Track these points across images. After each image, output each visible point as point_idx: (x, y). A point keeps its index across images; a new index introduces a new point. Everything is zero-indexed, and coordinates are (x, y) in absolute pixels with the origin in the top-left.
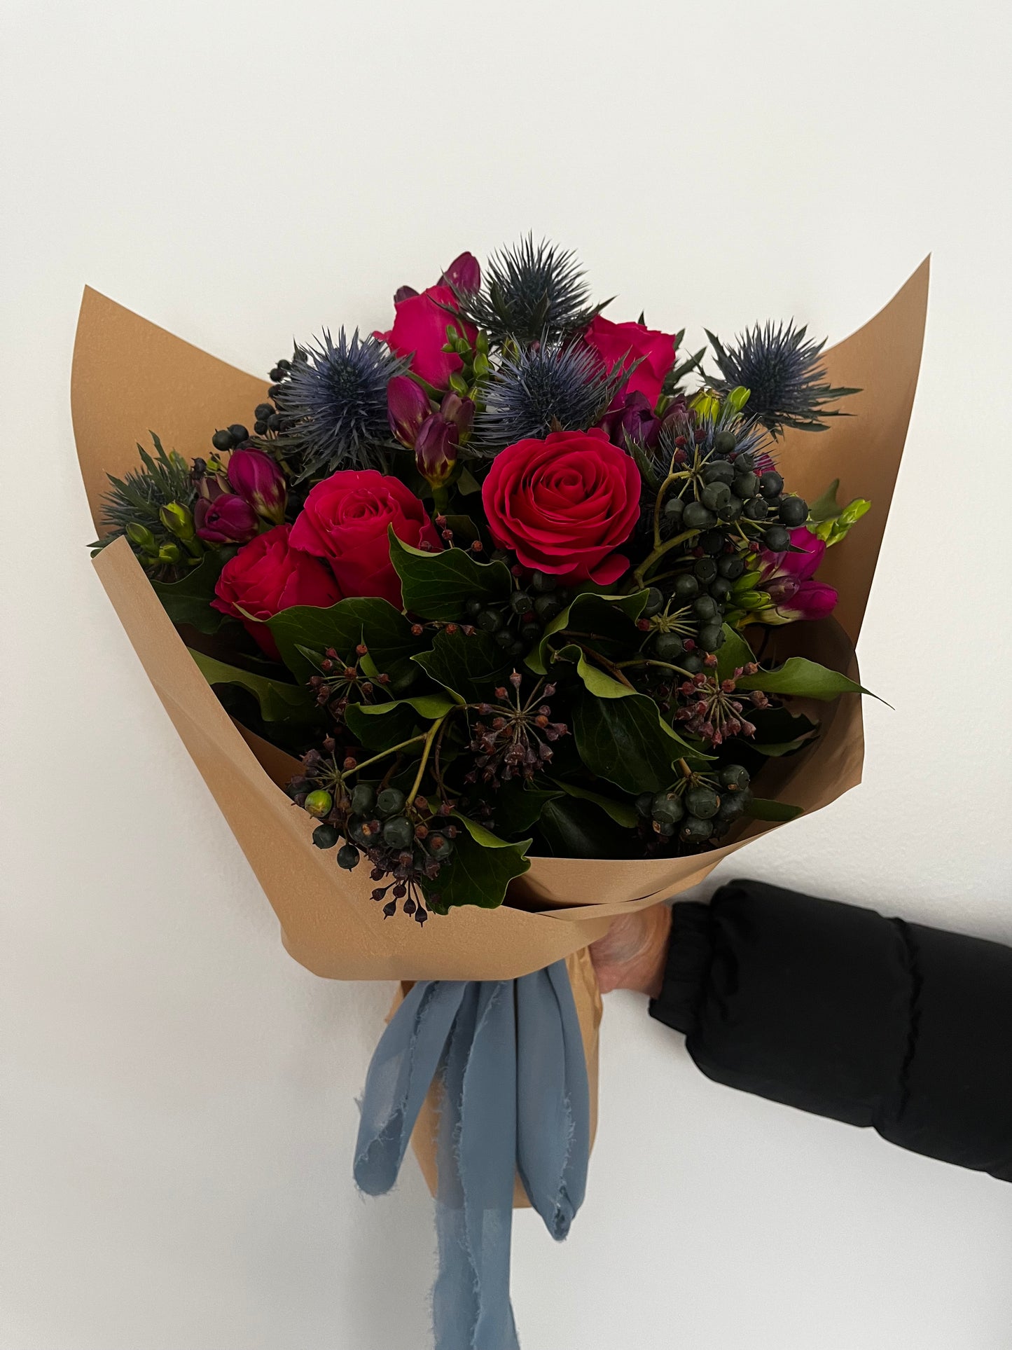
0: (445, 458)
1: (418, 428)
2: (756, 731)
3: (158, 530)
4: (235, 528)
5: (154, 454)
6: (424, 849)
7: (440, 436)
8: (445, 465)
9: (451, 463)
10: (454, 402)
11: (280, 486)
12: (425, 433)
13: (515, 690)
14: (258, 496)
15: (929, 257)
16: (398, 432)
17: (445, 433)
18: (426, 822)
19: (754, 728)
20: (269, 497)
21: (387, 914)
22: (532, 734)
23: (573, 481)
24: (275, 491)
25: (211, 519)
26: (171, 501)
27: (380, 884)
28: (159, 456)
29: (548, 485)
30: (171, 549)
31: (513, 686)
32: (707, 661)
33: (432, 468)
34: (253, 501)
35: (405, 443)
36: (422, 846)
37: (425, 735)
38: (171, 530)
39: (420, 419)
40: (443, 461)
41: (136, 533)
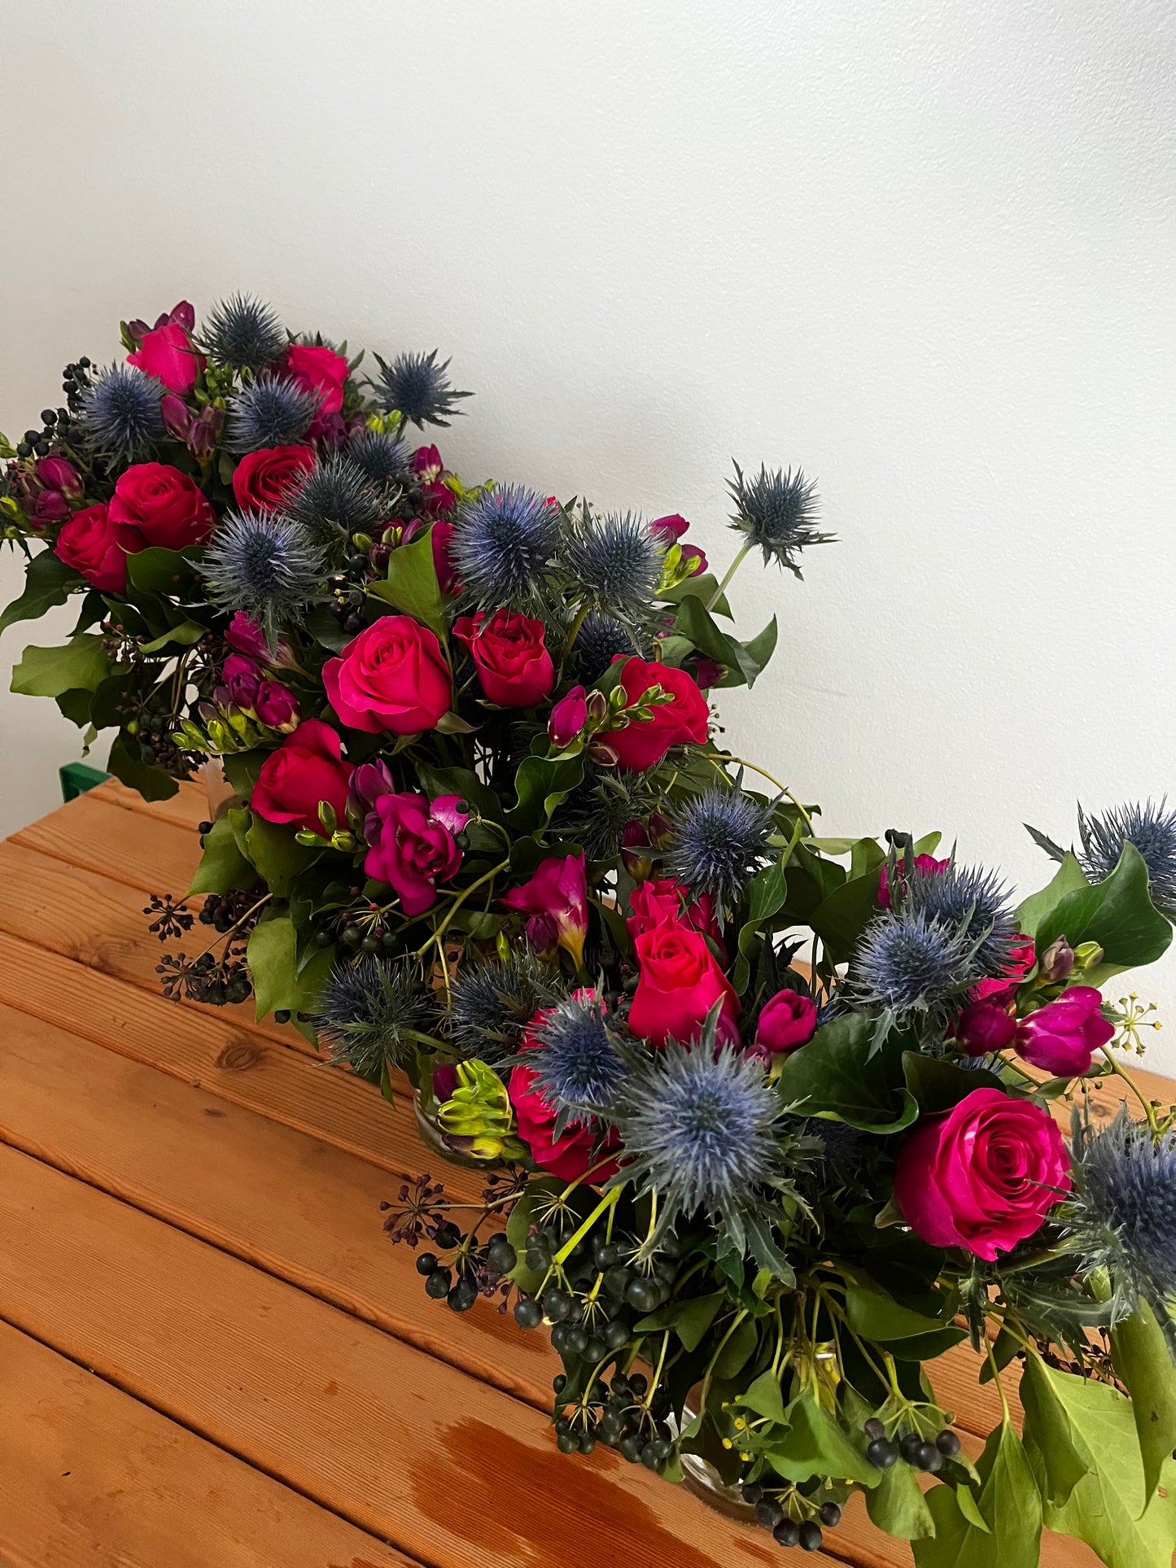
1: (188, 429)
7: (204, 433)
10: (210, 412)
11: (78, 479)
12: (193, 432)
14: (65, 488)
17: (205, 432)
20: (73, 488)
24: (76, 483)
25: (40, 510)
33: (201, 454)
34: (62, 492)
35: (178, 438)
39: (186, 422)
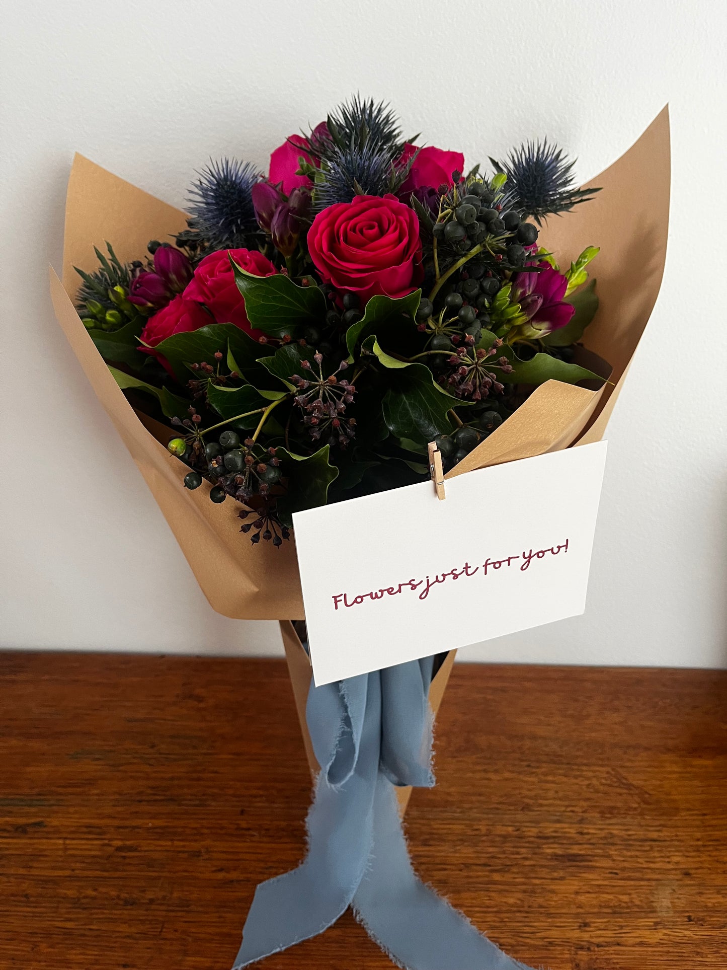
0: (291, 232)
2: (504, 389)
3: (107, 305)
4: (152, 294)
5: (107, 256)
6: (257, 476)
8: (290, 238)
9: (295, 236)
13: (318, 365)
15: (667, 105)
16: (261, 222)
18: (259, 459)
19: (503, 387)
21: (254, 541)
22: (331, 395)
23: (372, 227)
26: (116, 285)
27: (247, 521)
28: (110, 257)
29: (354, 231)
30: (114, 313)
31: (316, 362)
32: (466, 340)
36: (256, 474)
37: (264, 409)
38: (116, 303)
40: (289, 235)
41: (91, 306)
